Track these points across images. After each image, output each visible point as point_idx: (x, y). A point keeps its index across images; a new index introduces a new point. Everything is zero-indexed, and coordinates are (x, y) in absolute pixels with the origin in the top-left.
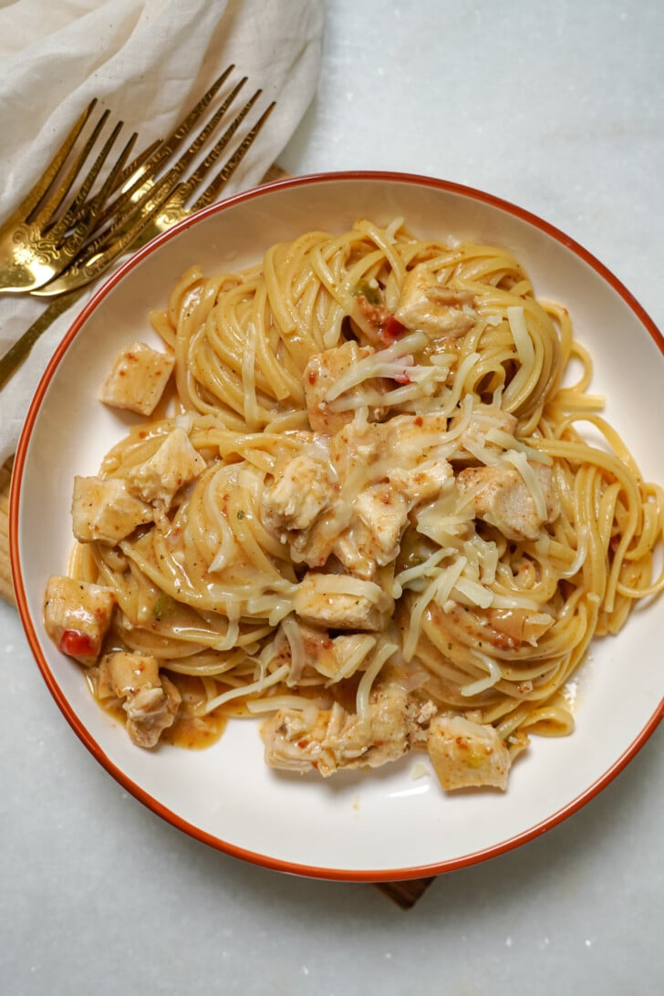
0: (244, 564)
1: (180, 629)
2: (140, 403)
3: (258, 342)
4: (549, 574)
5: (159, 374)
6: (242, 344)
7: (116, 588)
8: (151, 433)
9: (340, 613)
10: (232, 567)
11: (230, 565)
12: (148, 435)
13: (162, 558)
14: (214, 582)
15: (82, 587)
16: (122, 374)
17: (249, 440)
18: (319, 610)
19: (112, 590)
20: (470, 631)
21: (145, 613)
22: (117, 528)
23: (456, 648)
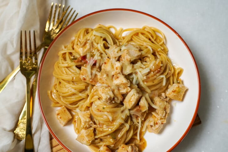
0: (114, 113)
1: (120, 135)
2: (68, 118)
3: (70, 86)
4: (149, 55)
5: (65, 111)
6: (69, 90)
8: (76, 120)
9: (135, 100)
10: (113, 116)
13: (103, 130)
14: (114, 122)
15: (99, 151)
16: (60, 118)
17: (89, 99)
18: (132, 104)
19: (103, 145)
20: (152, 76)
21: (112, 140)
22: (91, 136)
23: (154, 81)
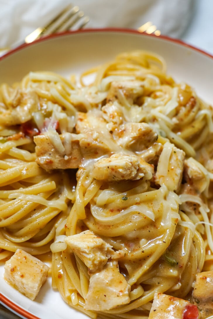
0: (152, 204)
1: (183, 252)
2: (42, 271)
3: (21, 193)
4: (158, 87)
5: (25, 258)
6: (21, 200)
7: (155, 292)
8: (60, 271)
9: (179, 163)
10: (153, 209)
11: (152, 210)
12: (60, 272)
13: (143, 252)
14: (160, 222)
15: (154, 311)
16: (22, 276)
17: (79, 197)
18: (176, 175)
19: (156, 294)
20: (186, 115)
21: (173, 270)
22: (121, 282)
23: (194, 124)
